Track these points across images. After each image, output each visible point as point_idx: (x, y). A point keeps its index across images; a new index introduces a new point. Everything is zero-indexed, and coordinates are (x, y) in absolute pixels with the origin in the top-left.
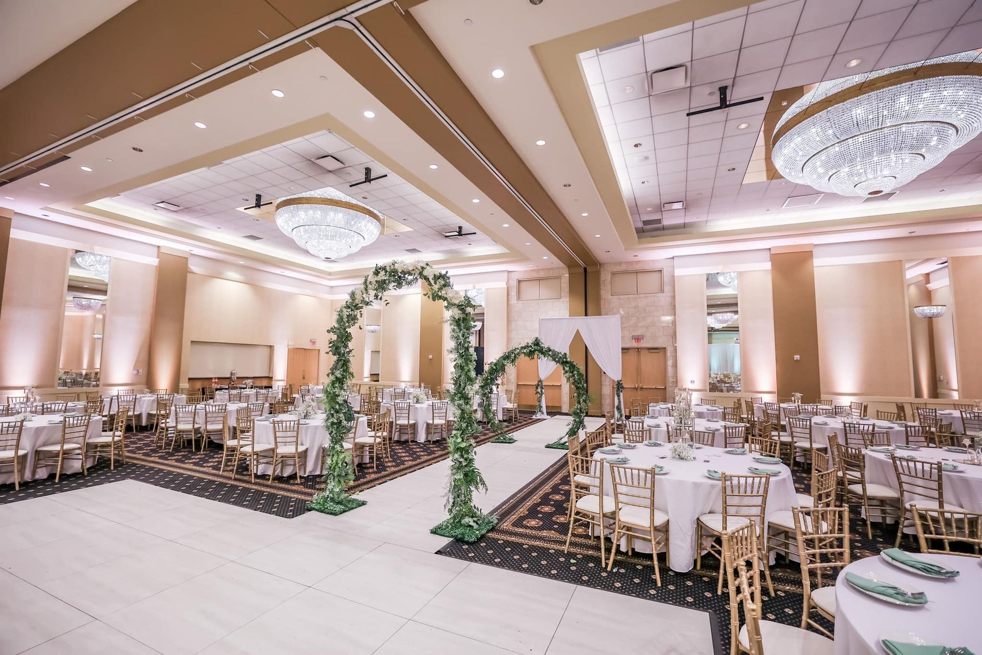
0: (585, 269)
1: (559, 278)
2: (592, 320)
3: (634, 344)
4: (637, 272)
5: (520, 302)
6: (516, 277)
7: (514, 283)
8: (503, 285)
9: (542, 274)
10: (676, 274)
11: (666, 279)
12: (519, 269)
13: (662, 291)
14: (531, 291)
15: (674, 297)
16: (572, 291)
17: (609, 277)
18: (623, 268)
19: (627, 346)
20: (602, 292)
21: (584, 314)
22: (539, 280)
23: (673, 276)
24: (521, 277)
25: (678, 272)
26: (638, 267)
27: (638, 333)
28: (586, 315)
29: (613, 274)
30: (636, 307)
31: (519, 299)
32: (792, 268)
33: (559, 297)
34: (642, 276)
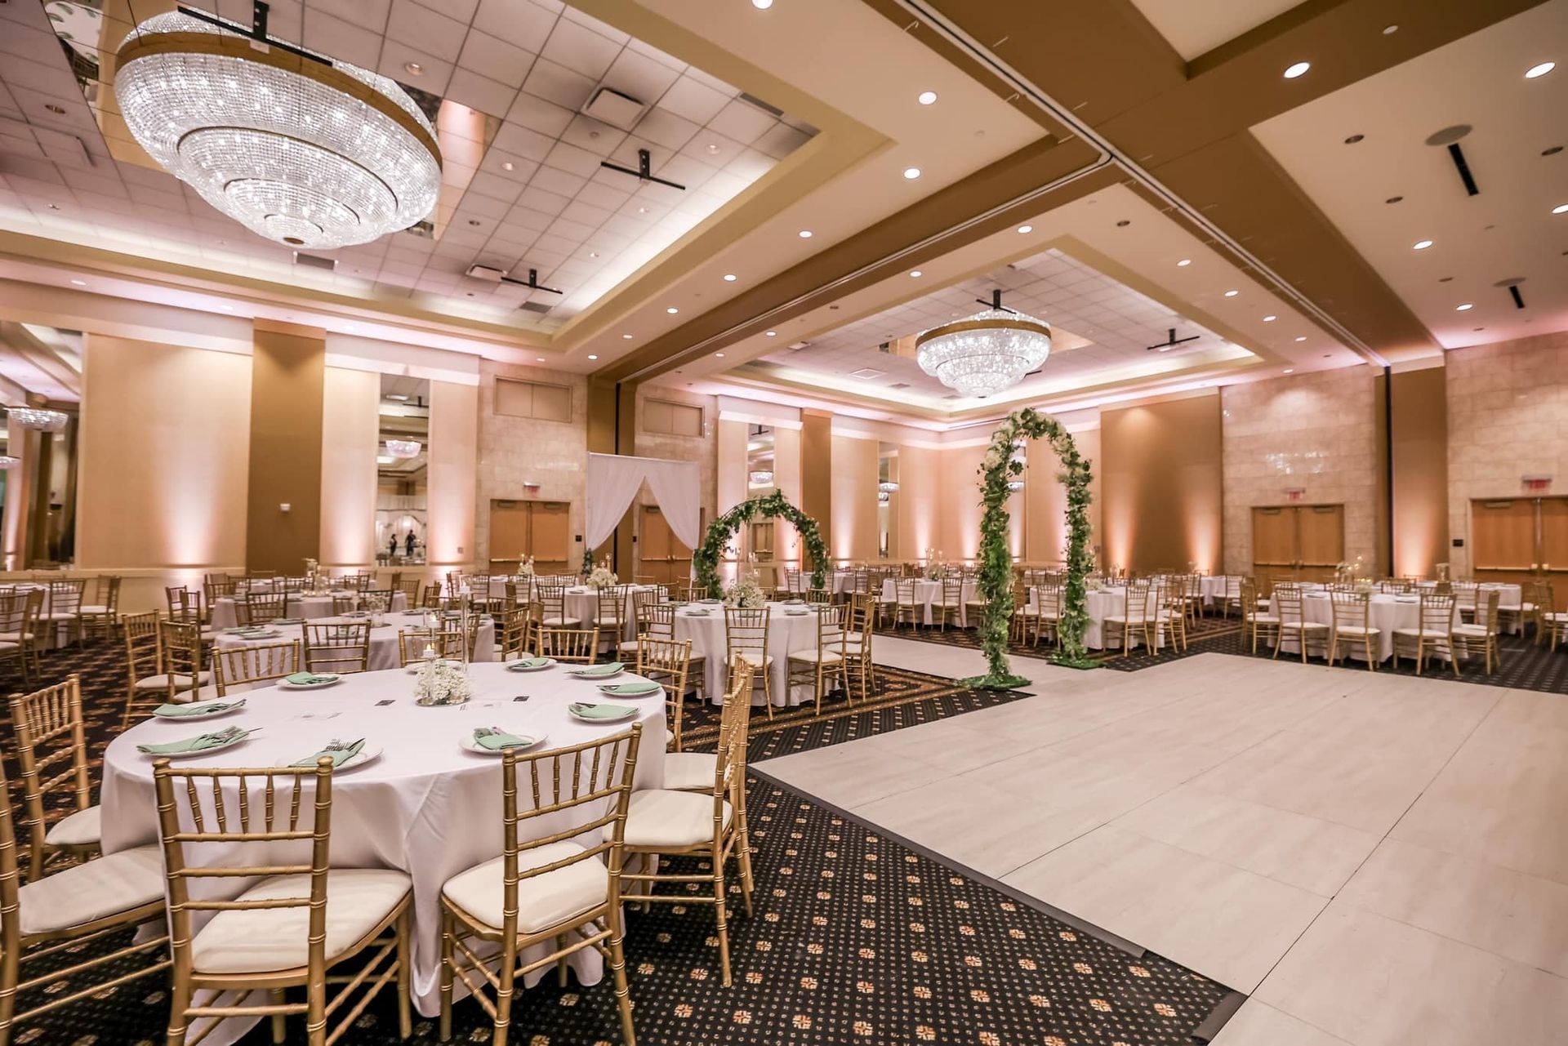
0: (618, 386)
1: (568, 389)
4: (674, 405)
5: (500, 418)
6: (493, 370)
7: (489, 381)
9: (537, 377)
10: (721, 417)
13: (701, 433)
14: (520, 403)
15: (715, 445)
21: (614, 451)
22: (533, 385)
23: (717, 419)
24: (502, 374)
25: (724, 416)
26: (678, 398)
29: (647, 400)
31: (496, 411)
32: (816, 430)
33: (568, 420)
34: (678, 412)
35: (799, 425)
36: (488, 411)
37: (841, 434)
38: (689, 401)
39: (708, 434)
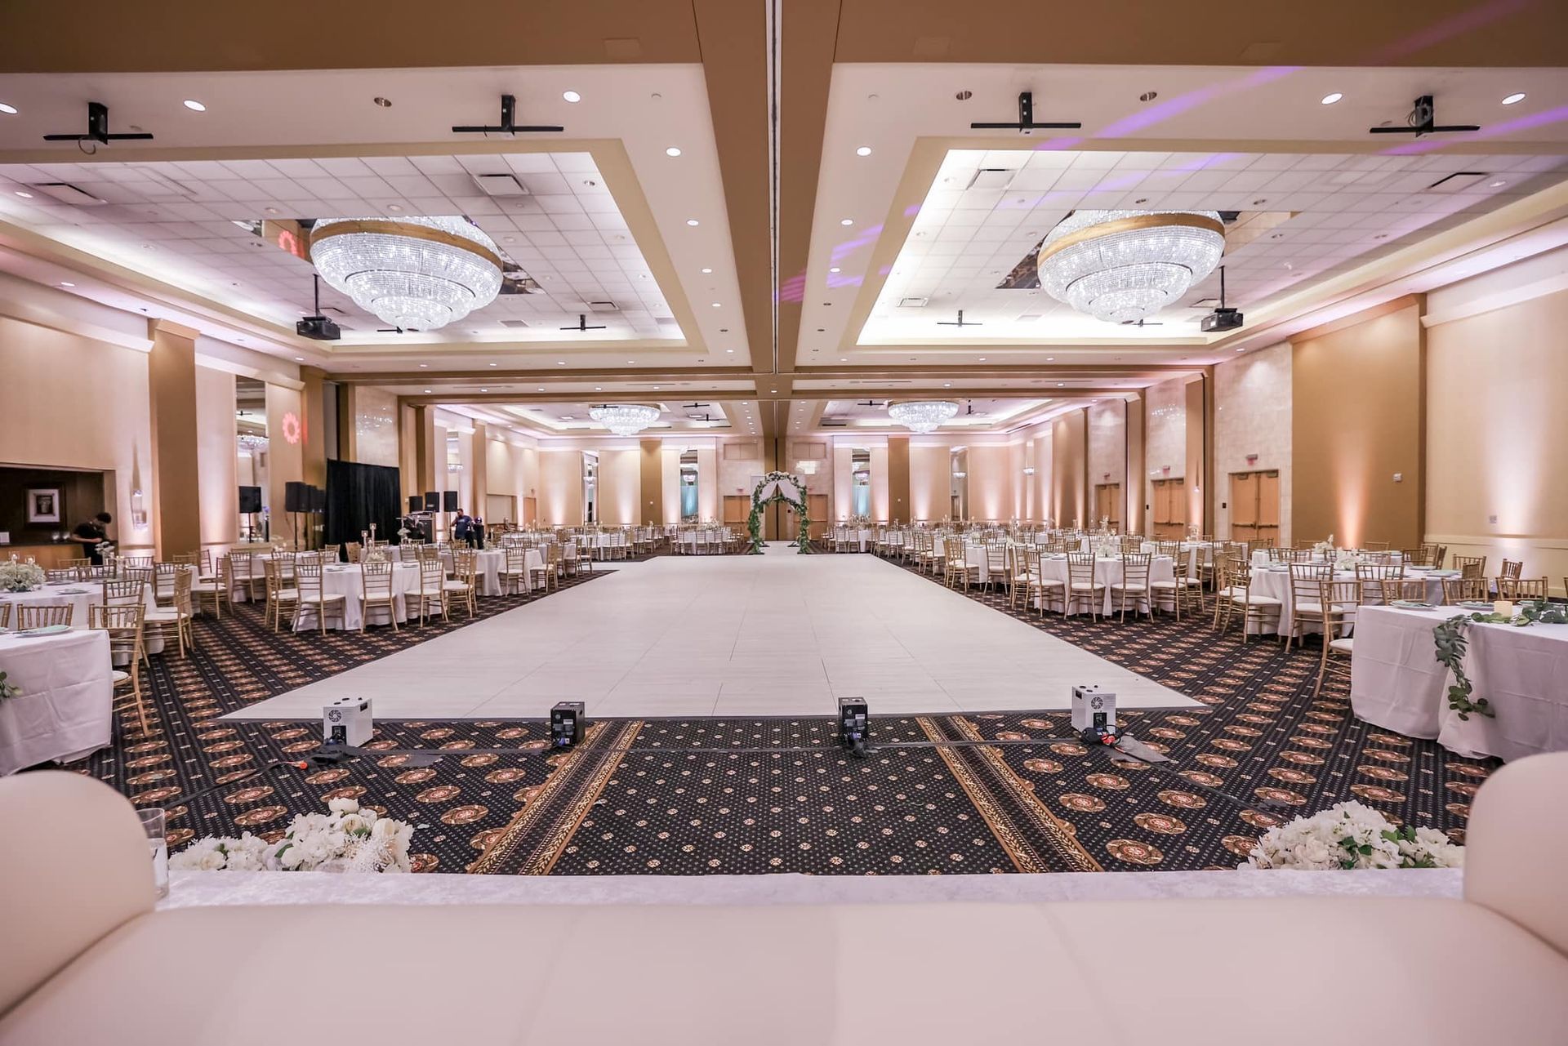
0: (776, 439)
1: (756, 444)
4: (810, 444)
6: (723, 441)
8: (714, 447)
9: (743, 441)
11: (828, 449)
12: (727, 437)
14: (735, 453)
15: (833, 461)
16: (767, 454)
17: (791, 446)
18: (801, 440)
20: (787, 457)
22: (740, 444)
23: (834, 448)
24: (727, 442)
25: (836, 446)
26: (812, 440)
29: (795, 444)
31: (725, 458)
32: (898, 448)
33: (755, 458)
34: (812, 447)
35: (886, 445)
36: (721, 458)
37: (916, 447)
38: (818, 441)
39: (828, 456)
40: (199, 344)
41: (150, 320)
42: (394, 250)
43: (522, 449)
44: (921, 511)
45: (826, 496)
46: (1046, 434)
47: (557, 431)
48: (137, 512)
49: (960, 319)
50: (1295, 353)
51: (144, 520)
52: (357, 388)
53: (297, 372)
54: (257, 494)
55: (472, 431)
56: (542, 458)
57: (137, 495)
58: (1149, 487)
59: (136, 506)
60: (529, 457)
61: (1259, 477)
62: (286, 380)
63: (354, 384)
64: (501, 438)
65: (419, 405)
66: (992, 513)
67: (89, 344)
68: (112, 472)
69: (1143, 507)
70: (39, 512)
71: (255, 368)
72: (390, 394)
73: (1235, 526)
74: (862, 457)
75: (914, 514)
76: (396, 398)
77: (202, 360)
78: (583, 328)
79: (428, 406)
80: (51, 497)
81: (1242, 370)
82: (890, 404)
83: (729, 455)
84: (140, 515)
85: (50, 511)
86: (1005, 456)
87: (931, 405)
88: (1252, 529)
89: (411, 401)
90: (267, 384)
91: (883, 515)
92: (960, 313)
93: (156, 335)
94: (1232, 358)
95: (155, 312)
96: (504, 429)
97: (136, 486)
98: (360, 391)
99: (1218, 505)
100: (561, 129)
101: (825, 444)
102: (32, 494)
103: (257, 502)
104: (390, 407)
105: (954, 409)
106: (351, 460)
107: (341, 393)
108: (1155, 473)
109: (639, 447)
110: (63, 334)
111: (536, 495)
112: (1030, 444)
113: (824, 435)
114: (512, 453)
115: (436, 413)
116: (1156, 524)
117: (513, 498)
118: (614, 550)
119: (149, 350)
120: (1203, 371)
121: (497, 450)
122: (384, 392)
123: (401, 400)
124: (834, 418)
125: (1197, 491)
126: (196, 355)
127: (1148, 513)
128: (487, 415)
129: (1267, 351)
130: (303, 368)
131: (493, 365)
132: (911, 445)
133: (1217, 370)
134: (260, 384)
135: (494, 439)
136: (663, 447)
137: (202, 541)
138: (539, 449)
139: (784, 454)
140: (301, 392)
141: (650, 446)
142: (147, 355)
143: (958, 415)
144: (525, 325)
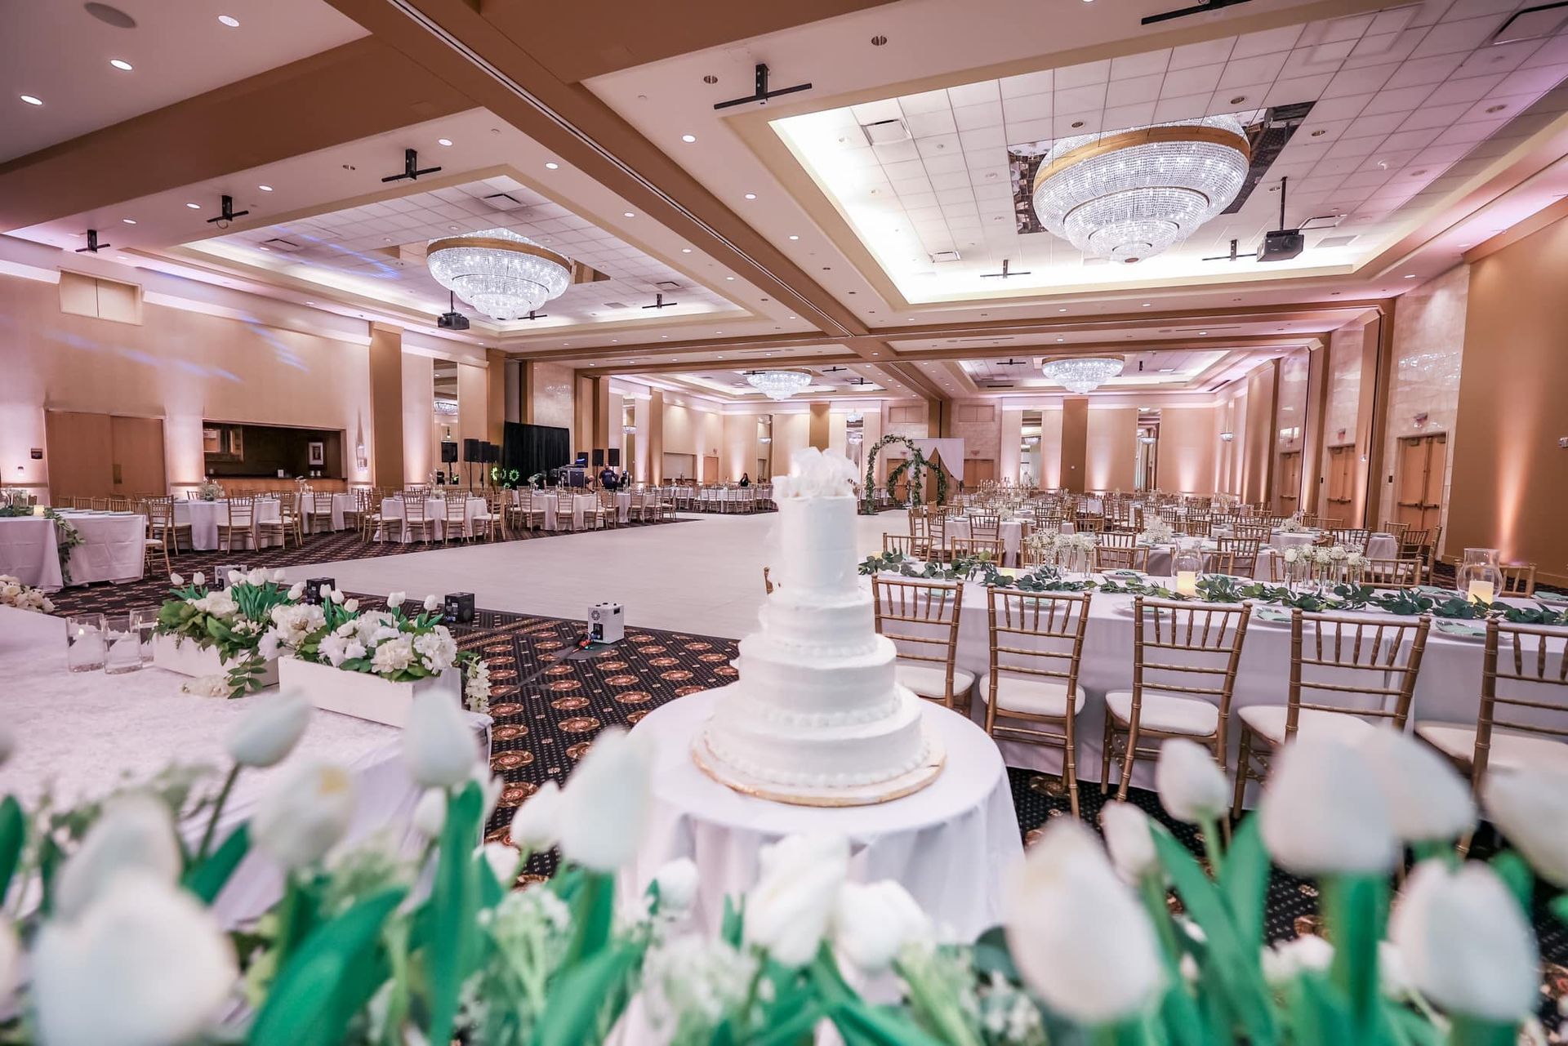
0: (941, 402)
1: (921, 407)
2: (945, 441)
3: (973, 457)
4: (977, 406)
5: (891, 424)
6: (888, 404)
7: (886, 411)
8: (879, 410)
9: (908, 405)
10: (1003, 409)
11: (997, 412)
12: (891, 400)
13: (993, 420)
14: (900, 416)
15: (1001, 425)
16: (931, 417)
17: (957, 408)
18: (967, 402)
19: (967, 458)
20: (952, 420)
22: (906, 408)
23: (1002, 411)
24: (892, 406)
26: (980, 403)
27: (976, 449)
28: (940, 437)
29: (961, 406)
30: (975, 431)
31: (890, 421)
32: (1075, 410)
33: (921, 422)
34: (980, 410)
35: (1061, 407)
36: (886, 422)
37: (1095, 409)
38: (985, 403)
39: (997, 419)
40: (404, 336)
41: (370, 322)
42: (471, 259)
43: (704, 413)
44: (1099, 480)
45: (992, 460)
46: (1243, 392)
47: (735, 396)
48: (361, 459)
49: (1005, 270)
50: (1473, 274)
51: (366, 465)
52: (535, 364)
53: (484, 354)
54: (454, 448)
55: (649, 397)
56: (726, 421)
57: (360, 447)
58: (1326, 455)
59: (360, 455)
60: (711, 419)
61: (1431, 443)
62: (471, 359)
63: (533, 361)
64: (679, 402)
65: (595, 377)
66: (1187, 484)
67: (329, 340)
68: (345, 430)
69: (1317, 480)
70: (314, 458)
71: (446, 352)
72: (568, 368)
73: (1400, 505)
74: (1033, 419)
75: (1090, 482)
76: (573, 371)
77: (406, 349)
78: (659, 305)
79: (603, 377)
80: (319, 447)
81: (1423, 301)
82: (1044, 362)
83: (893, 418)
84: (363, 461)
85: (319, 458)
86: (1207, 420)
87: (1084, 362)
88: (1415, 510)
89: (588, 373)
90: (458, 365)
91: (1053, 482)
92: (1006, 262)
93: (373, 334)
94: (1415, 287)
95: (368, 316)
96: (684, 395)
97: (360, 440)
98: (537, 367)
99: (1385, 478)
100: (439, 169)
101: (993, 406)
102: (312, 444)
103: (454, 454)
104: (569, 378)
105: (1118, 367)
106: (529, 423)
107: (523, 369)
108: (1332, 440)
109: (808, 411)
110: (311, 337)
111: (719, 455)
112: (1231, 405)
113: (992, 397)
114: (693, 417)
115: (611, 382)
116: (1330, 500)
117: (694, 456)
118: (732, 504)
119: (369, 344)
120: (1378, 307)
121: (676, 415)
122: (560, 366)
123: (579, 373)
124: (997, 379)
125: (1363, 460)
126: (402, 345)
127: (1322, 486)
128: (661, 384)
129: (1448, 275)
130: (488, 350)
131: (615, 342)
132: (1090, 407)
133: (1399, 304)
134: (452, 365)
135: (673, 404)
136: (831, 410)
137: (405, 482)
138: (723, 413)
139: (950, 417)
140: (487, 369)
141: (819, 410)
142: (368, 348)
143: (1126, 371)
144: (625, 306)
